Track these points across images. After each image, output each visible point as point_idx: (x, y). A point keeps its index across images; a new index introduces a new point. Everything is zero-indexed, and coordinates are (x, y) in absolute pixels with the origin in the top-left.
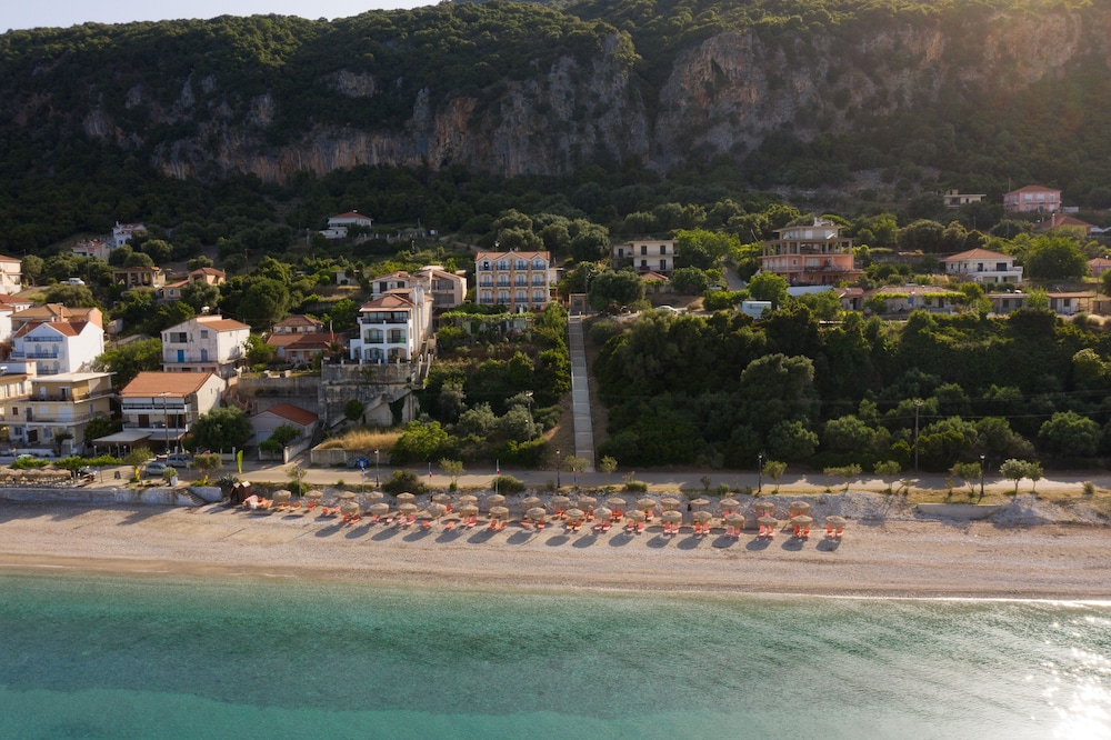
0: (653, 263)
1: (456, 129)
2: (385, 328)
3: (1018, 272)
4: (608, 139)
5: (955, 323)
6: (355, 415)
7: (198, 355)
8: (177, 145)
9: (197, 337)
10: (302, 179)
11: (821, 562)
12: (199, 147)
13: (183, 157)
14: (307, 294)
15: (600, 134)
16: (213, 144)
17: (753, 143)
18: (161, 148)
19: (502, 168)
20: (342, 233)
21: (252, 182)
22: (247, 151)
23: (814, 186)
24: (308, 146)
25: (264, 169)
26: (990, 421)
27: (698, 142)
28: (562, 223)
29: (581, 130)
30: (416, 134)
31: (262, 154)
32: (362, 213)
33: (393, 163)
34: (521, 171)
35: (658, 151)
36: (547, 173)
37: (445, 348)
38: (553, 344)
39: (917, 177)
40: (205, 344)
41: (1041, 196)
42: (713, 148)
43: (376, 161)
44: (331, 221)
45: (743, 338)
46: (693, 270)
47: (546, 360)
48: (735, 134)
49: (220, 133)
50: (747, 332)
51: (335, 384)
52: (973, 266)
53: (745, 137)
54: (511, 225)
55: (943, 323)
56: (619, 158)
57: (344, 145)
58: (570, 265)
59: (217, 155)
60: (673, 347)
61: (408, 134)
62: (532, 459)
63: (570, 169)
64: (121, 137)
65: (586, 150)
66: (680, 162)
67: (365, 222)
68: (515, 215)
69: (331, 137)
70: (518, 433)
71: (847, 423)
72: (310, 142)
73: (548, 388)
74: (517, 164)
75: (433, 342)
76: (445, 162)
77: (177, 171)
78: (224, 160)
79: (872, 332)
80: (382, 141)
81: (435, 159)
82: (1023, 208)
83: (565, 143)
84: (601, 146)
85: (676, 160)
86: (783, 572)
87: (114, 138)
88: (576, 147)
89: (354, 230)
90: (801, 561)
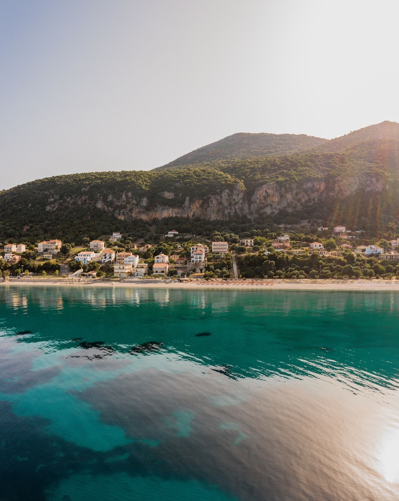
0: (249, 244)
1: (197, 207)
2: (199, 256)
3: (322, 247)
4: (238, 211)
5: (302, 256)
6: (194, 271)
7: (161, 261)
8: (121, 211)
9: (161, 258)
10: (155, 221)
12: (127, 211)
13: (123, 214)
14: (172, 250)
15: (235, 210)
16: (131, 211)
17: (276, 212)
18: (117, 212)
19: (210, 218)
20: (172, 236)
21: (141, 221)
22: (140, 212)
23: (292, 224)
24: (156, 211)
25: (144, 217)
26: (301, 271)
27: (262, 211)
28: (228, 235)
29: (231, 209)
30: (185, 208)
31: (143, 213)
32: (176, 230)
33: (179, 216)
34: (215, 219)
35: (251, 213)
36: (222, 219)
37: (209, 260)
38: (229, 259)
39: (316, 222)
40: (163, 259)
41: (342, 228)
42: (265, 213)
43: (175, 215)
44: (169, 233)
45: (263, 258)
46: (257, 246)
47: (228, 262)
48: (271, 210)
49: (133, 208)
50: (265, 257)
51: (190, 266)
52: (314, 245)
53: (274, 210)
54: (216, 235)
55: (300, 256)
56: (241, 216)
57: (166, 211)
58: (230, 244)
59: (132, 213)
60: (251, 259)
61: (183, 208)
62: (228, 277)
63: (228, 218)
64: (106, 208)
65: (232, 214)
67: (177, 233)
68: (217, 233)
69: (162, 209)
70: (225, 273)
71: (278, 271)
73: (230, 267)
74: (213, 217)
75: (206, 259)
76: (193, 216)
77: (122, 218)
78: (134, 215)
79: (287, 258)
80: (176, 210)
81: (191, 215)
82: (336, 231)
83: (226, 212)
84: (236, 213)
85: (256, 216)
87: (104, 208)
88: (229, 213)
89: (175, 235)
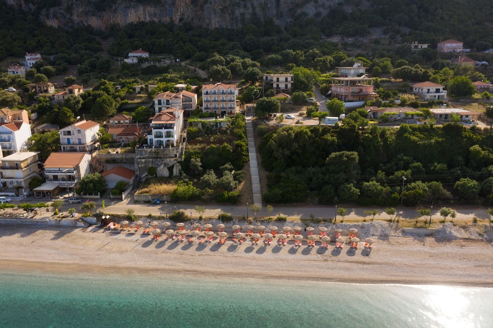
0: (282, 86)
1: (186, 4)
2: (164, 131)
3: (444, 93)
4: (258, 10)
5: (420, 130)
7: (77, 141)
8: (52, 10)
9: (76, 133)
10: (114, 29)
11: (364, 263)
12: (62, 11)
13: (55, 16)
14: (123, 99)
15: (254, 8)
16: (69, 9)
17: (324, 12)
18: (44, 12)
19: (208, 24)
20: (135, 61)
21: (89, 29)
22: (86, 13)
23: (352, 36)
24: (115, 11)
25: (94, 22)
26: (434, 183)
27: (299, 11)
28: (238, 61)
29: (245, 6)
30: (167, 6)
31: (93, 15)
32: (144, 50)
33: (156, 20)
34: (217, 26)
35: (280, 15)
36: (229, 27)
37: (191, 138)
38: (240, 137)
39: (398, 32)
40: (80, 136)
41: (454, 45)
42: (305, 14)
43: (148, 19)
44: (130, 55)
45: (327, 140)
46: (301, 93)
47: (238, 146)
48: (316, 8)
49: (72, 4)
50: (328, 137)
51: (142, 157)
52: (425, 90)
53: (321, 10)
54: (215, 63)
55: (414, 129)
56: (262, 20)
57: (133, 11)
58: (243, 83)
59: (71, 15)
60: (296, 145)
61: (163, 6)
62: (234, 201)
63: (240, 25)
64: (24, 5)
65: (248, 16)
66: (291, 21)
67: (145, 55)
68: (217, 57)
69: (126, 7)
70: (227, 187)
71: (372, 184)
72: (116, 9)
73: (238, 161)
74: (215, 22)
75: (185, 135)
76: (181, 20)
77: (53, 23)
78: (75, 18)
79: (383, 134)
80: (150, 9)
81: (176, 18)
82: (446, 51)
83: (237, 13)
84: (254, 14)
85: (289, 20)
86: (347, 269)
87: (20, 5)
88: (243, 15)
89: (141, 60)
90: (355, 262)
